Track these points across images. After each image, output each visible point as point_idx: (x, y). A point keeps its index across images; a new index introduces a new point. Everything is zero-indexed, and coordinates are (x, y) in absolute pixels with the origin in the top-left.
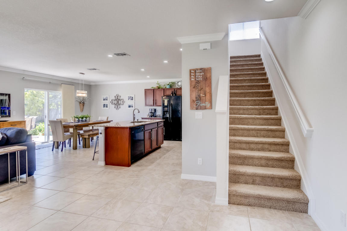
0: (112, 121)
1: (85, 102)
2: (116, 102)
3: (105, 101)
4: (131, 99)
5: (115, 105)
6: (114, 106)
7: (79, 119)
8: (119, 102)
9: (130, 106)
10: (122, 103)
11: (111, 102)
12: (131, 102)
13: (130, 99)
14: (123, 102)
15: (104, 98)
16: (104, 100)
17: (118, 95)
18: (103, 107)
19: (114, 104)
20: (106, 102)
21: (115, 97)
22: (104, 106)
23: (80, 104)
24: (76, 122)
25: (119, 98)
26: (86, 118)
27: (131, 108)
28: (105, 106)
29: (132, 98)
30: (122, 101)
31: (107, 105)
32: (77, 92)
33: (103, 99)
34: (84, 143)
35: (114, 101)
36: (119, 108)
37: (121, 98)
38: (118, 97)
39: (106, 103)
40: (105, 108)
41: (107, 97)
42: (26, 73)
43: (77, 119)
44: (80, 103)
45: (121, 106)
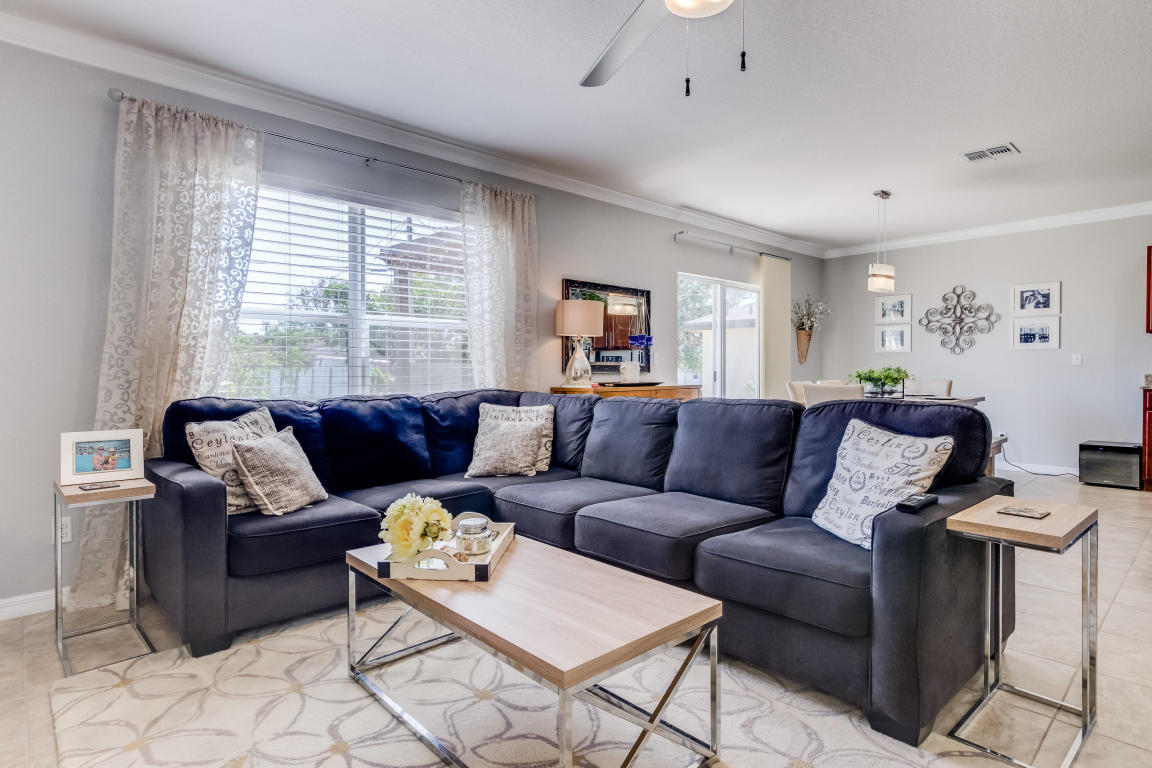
0: (983, 399)
1: (815, 325)
2: (950, 321)
3: (892, 319)
4: (1038, 303)
5: (946, 332)
6: (938, 337)
8: (969, 320)
9: (1027, 338)
10: (983, 324)
11: (925, 322)
12: (1034, 319)
13: (1030, 307)
14: (987, 318)
15: (886, 307)
17: (959, 291)
18: (879, 342)
19: (940, 328)
20: (896, 324)
21: (945, 299)
22: (887, 341)
23: (798, 334)
25: (963, 302)
27: (1037, 344)
29: (1047, 296)
30: (983, 315)
31: (902, 334)
33: (880, 313)
35: (939, 317)
36: (965, 345)
37: (977, 302)
38: (959, 296)
39: (895, 329)
41: (903, 304)
45: (977, 337)
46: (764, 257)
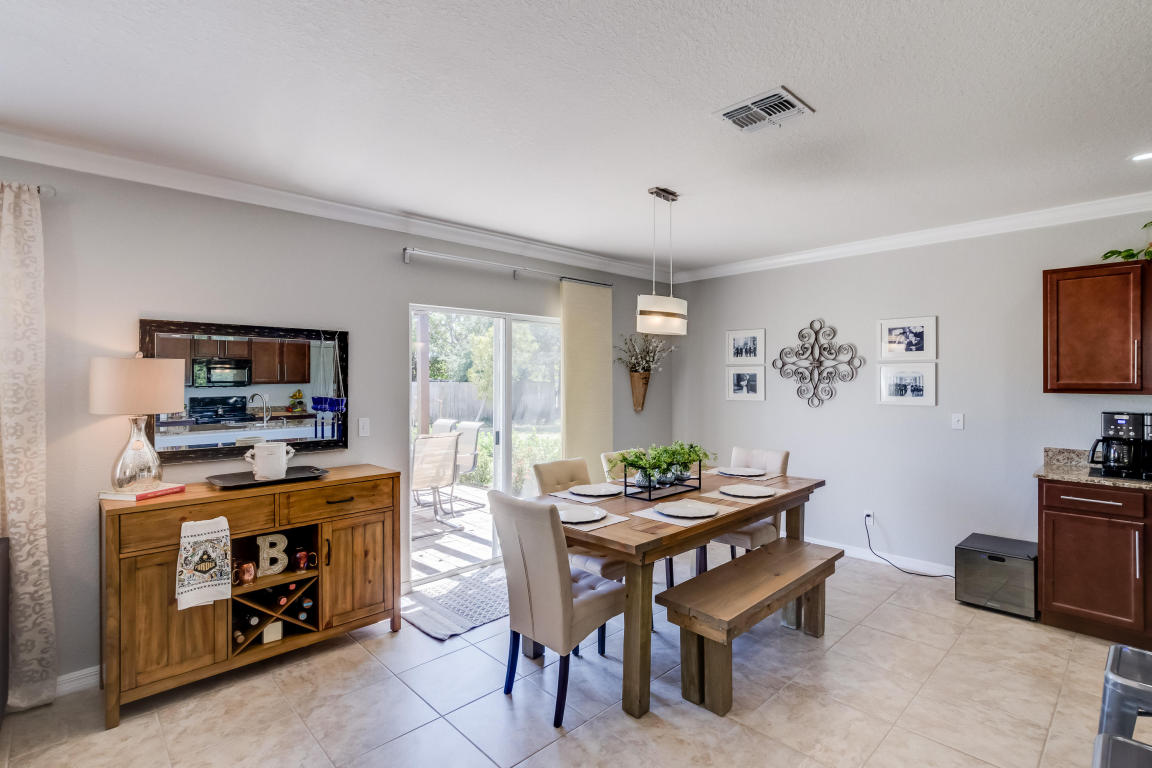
0: (822, 484)
1: (653, 366)
2: (806, 363)
3: (744, 359)
4: (910, 344)
5: (803, 378)
6: (793, 384)
7: (648, 476)
8: (828, 363)
9: (899, 389)
10: (844, 368)
11: (779, 364)
12: (907, 365)
13: (901, 347)
14: (849, 363)
15: (741, 344)
16: (738, 352)
17: (817, 326)
18: (731, 387)
19: (796, 373)
20: (747, 365)
21: (801, 336)
22: (738, 386)
23: (632, 377)
24: (630, 490)
25: (823, 341)
26: (685, 466)
27: (909, 399)
28: (744, 383)
29: (920, 335)
30: (845, 357)
31: (753, 378)
32: (640, 307)
33: (732, 351)
34: (694, 669)
35: (794, 359)
36: (823, 396)
37: (839, 341)
38: (817, 333)
39: (746, 371)
40: (744, 395)
41: (754, 339)
42: (417, 228)
43: (636, 477)
44: (633, 369)
45: (838, 385)
46: (565, 284)
